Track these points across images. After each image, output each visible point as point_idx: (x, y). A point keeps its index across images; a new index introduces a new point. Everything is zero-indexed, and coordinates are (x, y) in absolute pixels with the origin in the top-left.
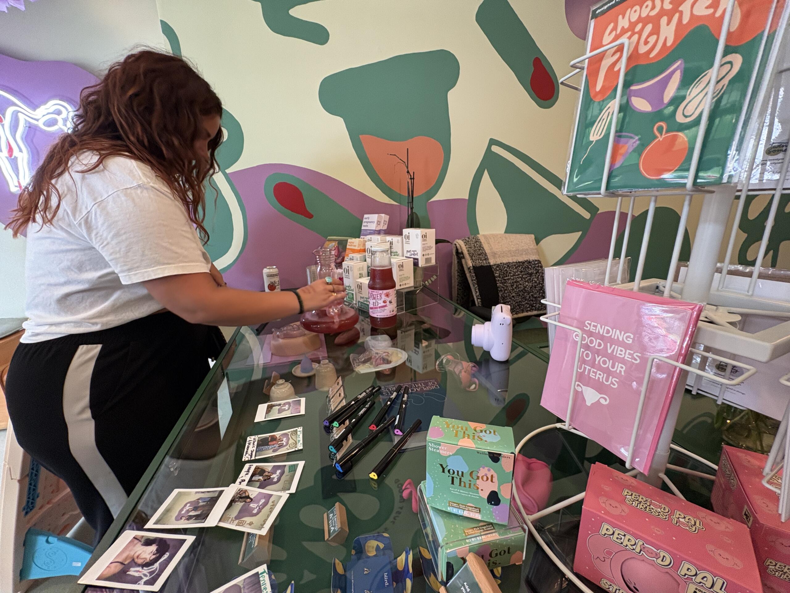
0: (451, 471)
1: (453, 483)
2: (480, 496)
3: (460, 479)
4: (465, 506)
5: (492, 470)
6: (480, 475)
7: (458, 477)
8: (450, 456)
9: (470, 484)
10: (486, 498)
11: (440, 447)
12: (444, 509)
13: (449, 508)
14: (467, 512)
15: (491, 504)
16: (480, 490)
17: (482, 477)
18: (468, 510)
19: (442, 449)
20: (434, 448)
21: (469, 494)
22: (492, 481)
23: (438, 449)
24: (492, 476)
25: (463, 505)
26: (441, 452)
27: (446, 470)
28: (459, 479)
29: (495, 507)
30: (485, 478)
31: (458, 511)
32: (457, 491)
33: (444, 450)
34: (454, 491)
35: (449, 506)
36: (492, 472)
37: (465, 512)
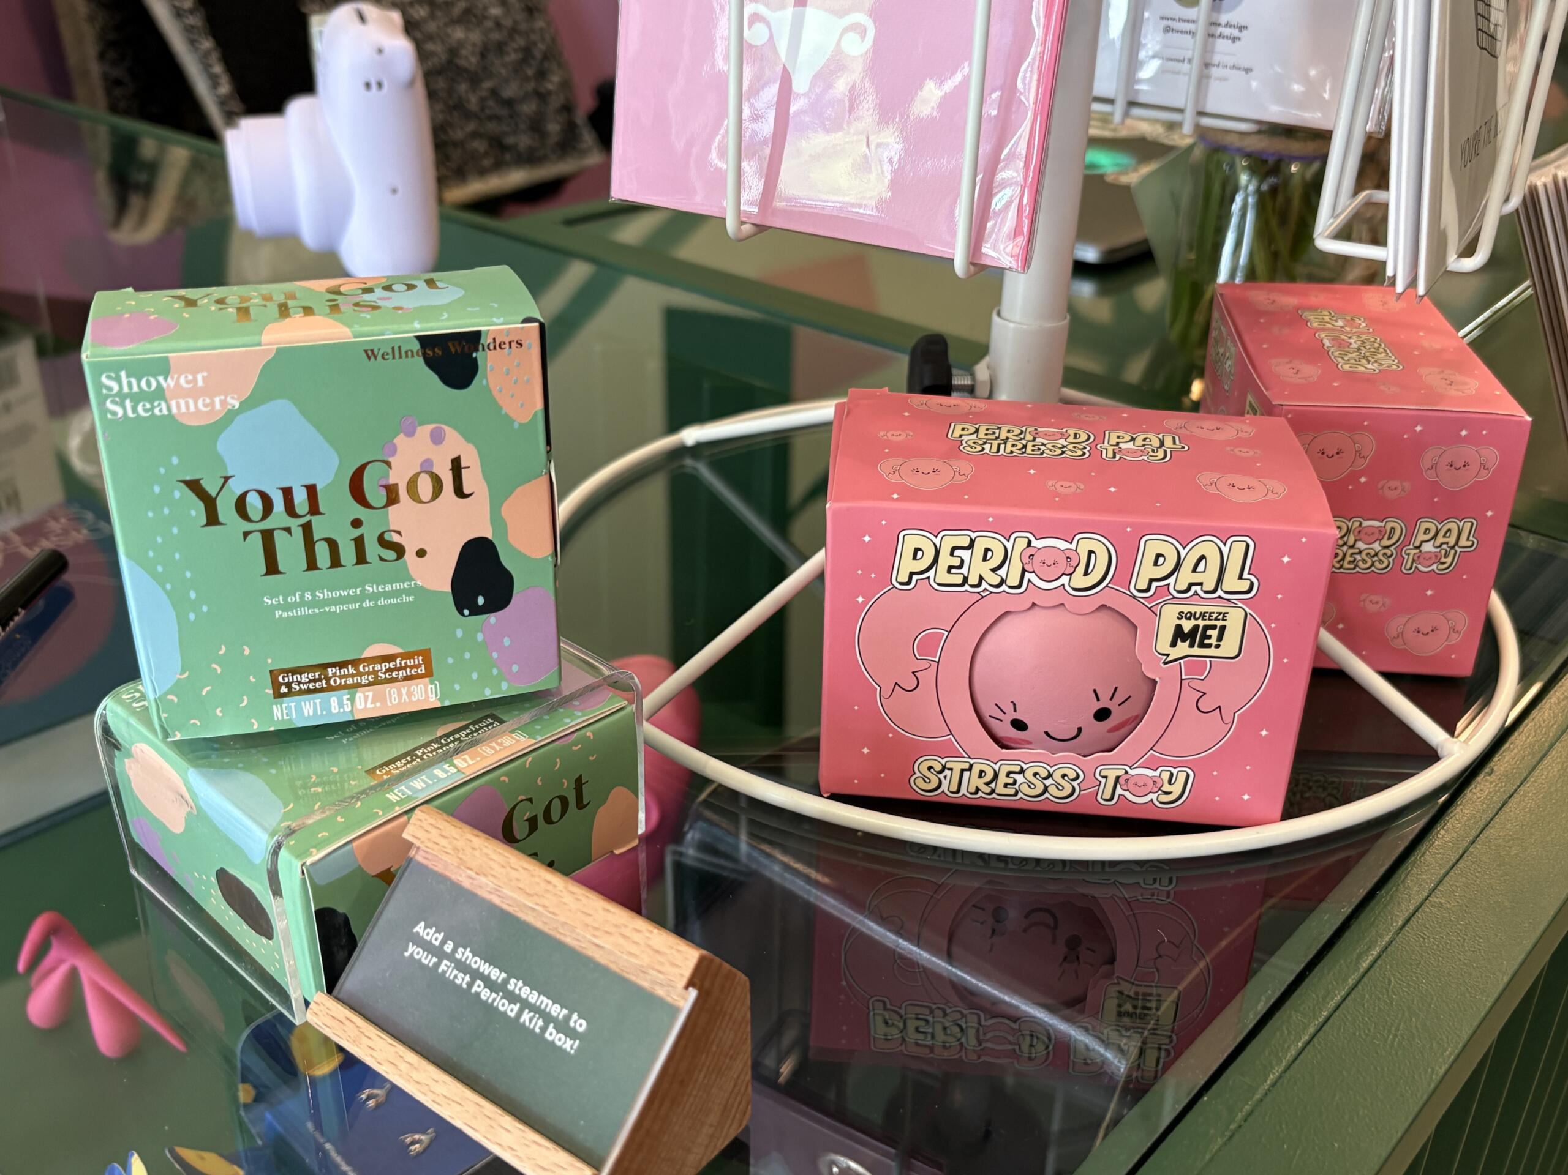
0: (254, 503)
1: (272, 568)
2: (417, 591)
3: (307, 528)
4: (355, 663)
5: (450, 433)
6: (399, 476)
7: (295, 524)
8: (230, 416)
9: (359, 542)
10: (447, 588)
11: (169, 383)
12: (256, 727)
13: (276, 710)
14: (370, 692)
15: (476, 611)
16: (410, 556)
17: (412, 484)
18: (376, 682)
19: (180, 392)
20: (137, 398)
21: (364, 596)
22: (460, 492)
23: (159, 394)
24: (456, 466)
25: (342, 665)
26: (180, 407)
27: (226, 508)
28: (298, 533)
29: (492, 618)
30: (425, 487)
31: (327, 706)
32: (302, 603)
33: (194, 393)
34: (287, 607)
35: (278, 695)
36: (455, 444)
37: (360, 695)
